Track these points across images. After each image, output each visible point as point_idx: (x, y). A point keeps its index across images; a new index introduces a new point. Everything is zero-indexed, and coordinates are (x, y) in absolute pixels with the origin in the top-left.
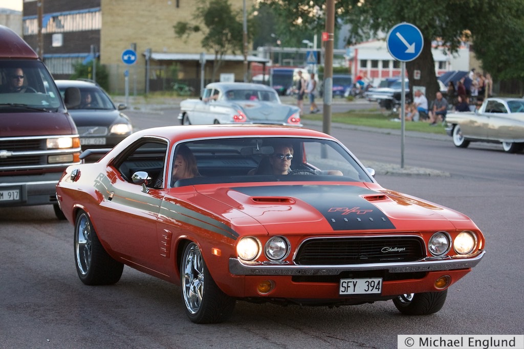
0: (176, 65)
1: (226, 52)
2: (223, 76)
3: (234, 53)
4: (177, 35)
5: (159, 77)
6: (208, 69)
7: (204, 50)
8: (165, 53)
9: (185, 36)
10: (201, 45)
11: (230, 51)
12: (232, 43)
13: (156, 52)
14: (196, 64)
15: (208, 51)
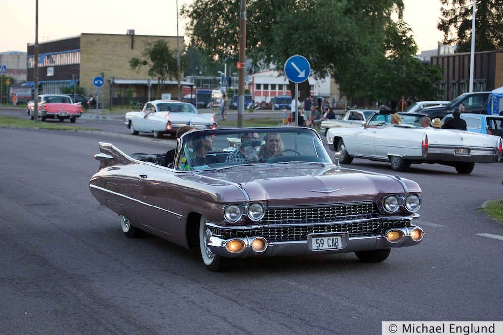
0: (131, 88)
1: (165, 78)
2: (163, 95)
3: (171, 80)
4: (132, 68)
5: (119, 96)
6: (153, 90)
7: (150, 77)
8: (124, 79)
9: (137, 68)
10: (148, 74)
11: (168, 78)
12: (169, 73)
13: (117, 79)
14: (145, 87)
15: (153, 78)
